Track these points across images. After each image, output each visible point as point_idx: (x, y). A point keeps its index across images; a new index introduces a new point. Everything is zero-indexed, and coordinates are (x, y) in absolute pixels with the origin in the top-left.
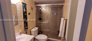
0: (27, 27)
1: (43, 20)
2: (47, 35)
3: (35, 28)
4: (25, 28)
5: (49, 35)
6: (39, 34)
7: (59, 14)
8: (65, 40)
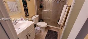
0: (27, 14)
1: (44, 8)
2: (47, 23)
3: (35, 16)
4: (26, 15)
5: (49, 23)
6: (39, 21)
7: (62, 1)
8: (64, 27)
